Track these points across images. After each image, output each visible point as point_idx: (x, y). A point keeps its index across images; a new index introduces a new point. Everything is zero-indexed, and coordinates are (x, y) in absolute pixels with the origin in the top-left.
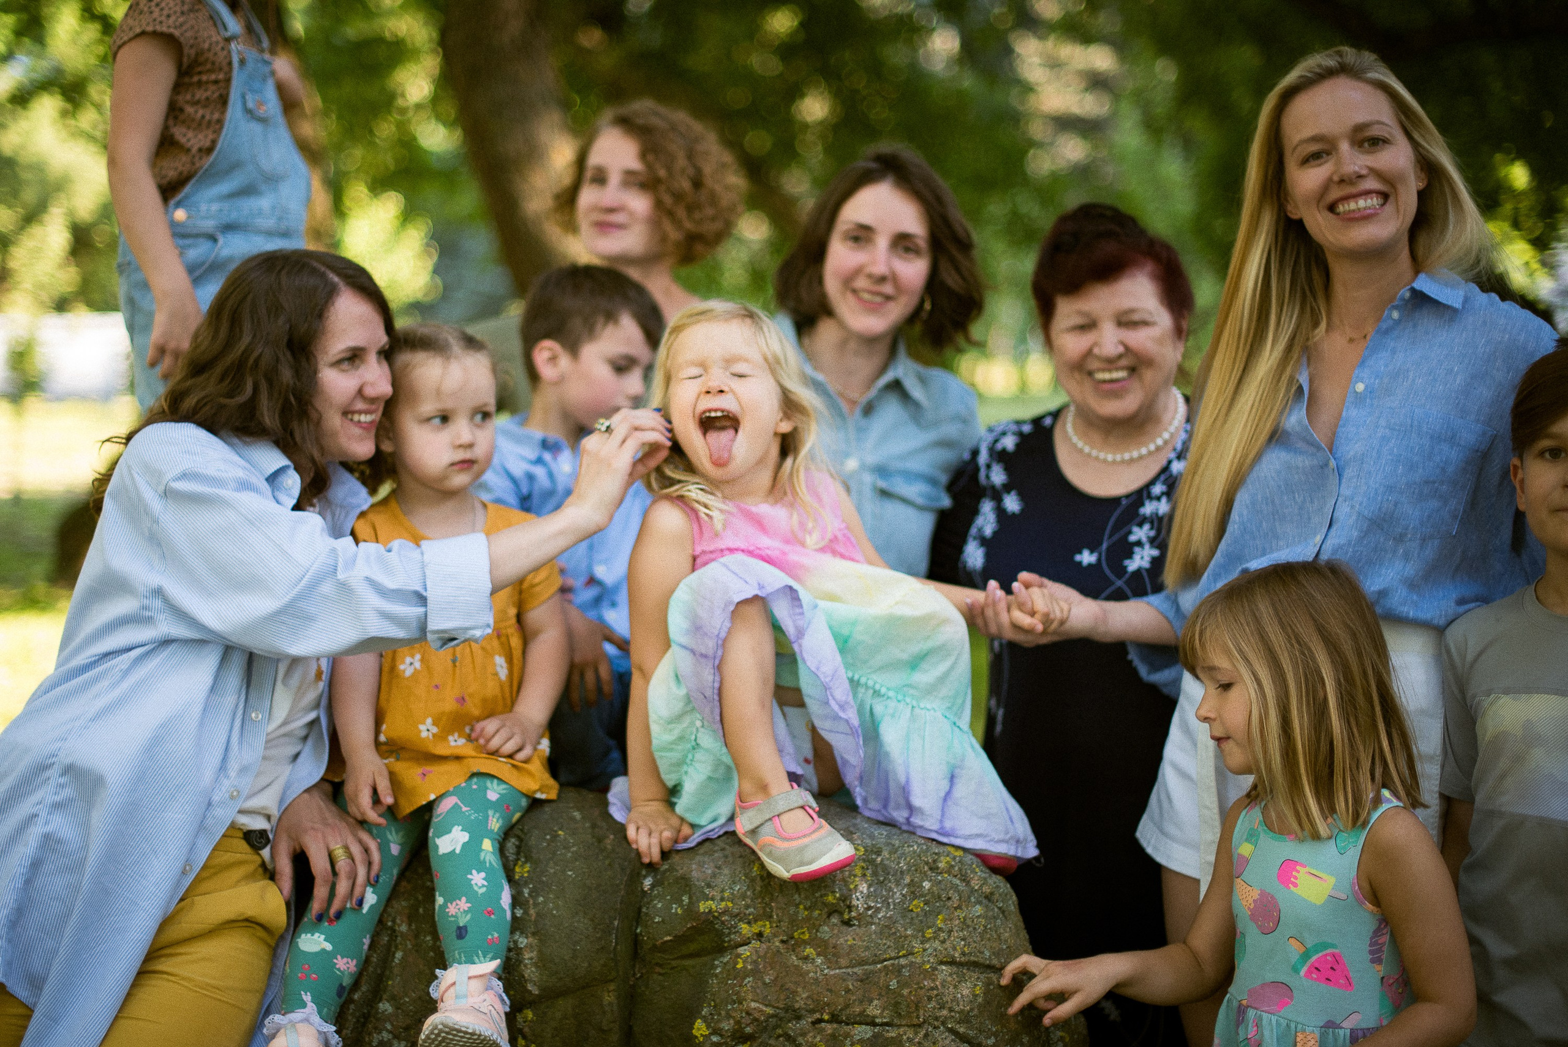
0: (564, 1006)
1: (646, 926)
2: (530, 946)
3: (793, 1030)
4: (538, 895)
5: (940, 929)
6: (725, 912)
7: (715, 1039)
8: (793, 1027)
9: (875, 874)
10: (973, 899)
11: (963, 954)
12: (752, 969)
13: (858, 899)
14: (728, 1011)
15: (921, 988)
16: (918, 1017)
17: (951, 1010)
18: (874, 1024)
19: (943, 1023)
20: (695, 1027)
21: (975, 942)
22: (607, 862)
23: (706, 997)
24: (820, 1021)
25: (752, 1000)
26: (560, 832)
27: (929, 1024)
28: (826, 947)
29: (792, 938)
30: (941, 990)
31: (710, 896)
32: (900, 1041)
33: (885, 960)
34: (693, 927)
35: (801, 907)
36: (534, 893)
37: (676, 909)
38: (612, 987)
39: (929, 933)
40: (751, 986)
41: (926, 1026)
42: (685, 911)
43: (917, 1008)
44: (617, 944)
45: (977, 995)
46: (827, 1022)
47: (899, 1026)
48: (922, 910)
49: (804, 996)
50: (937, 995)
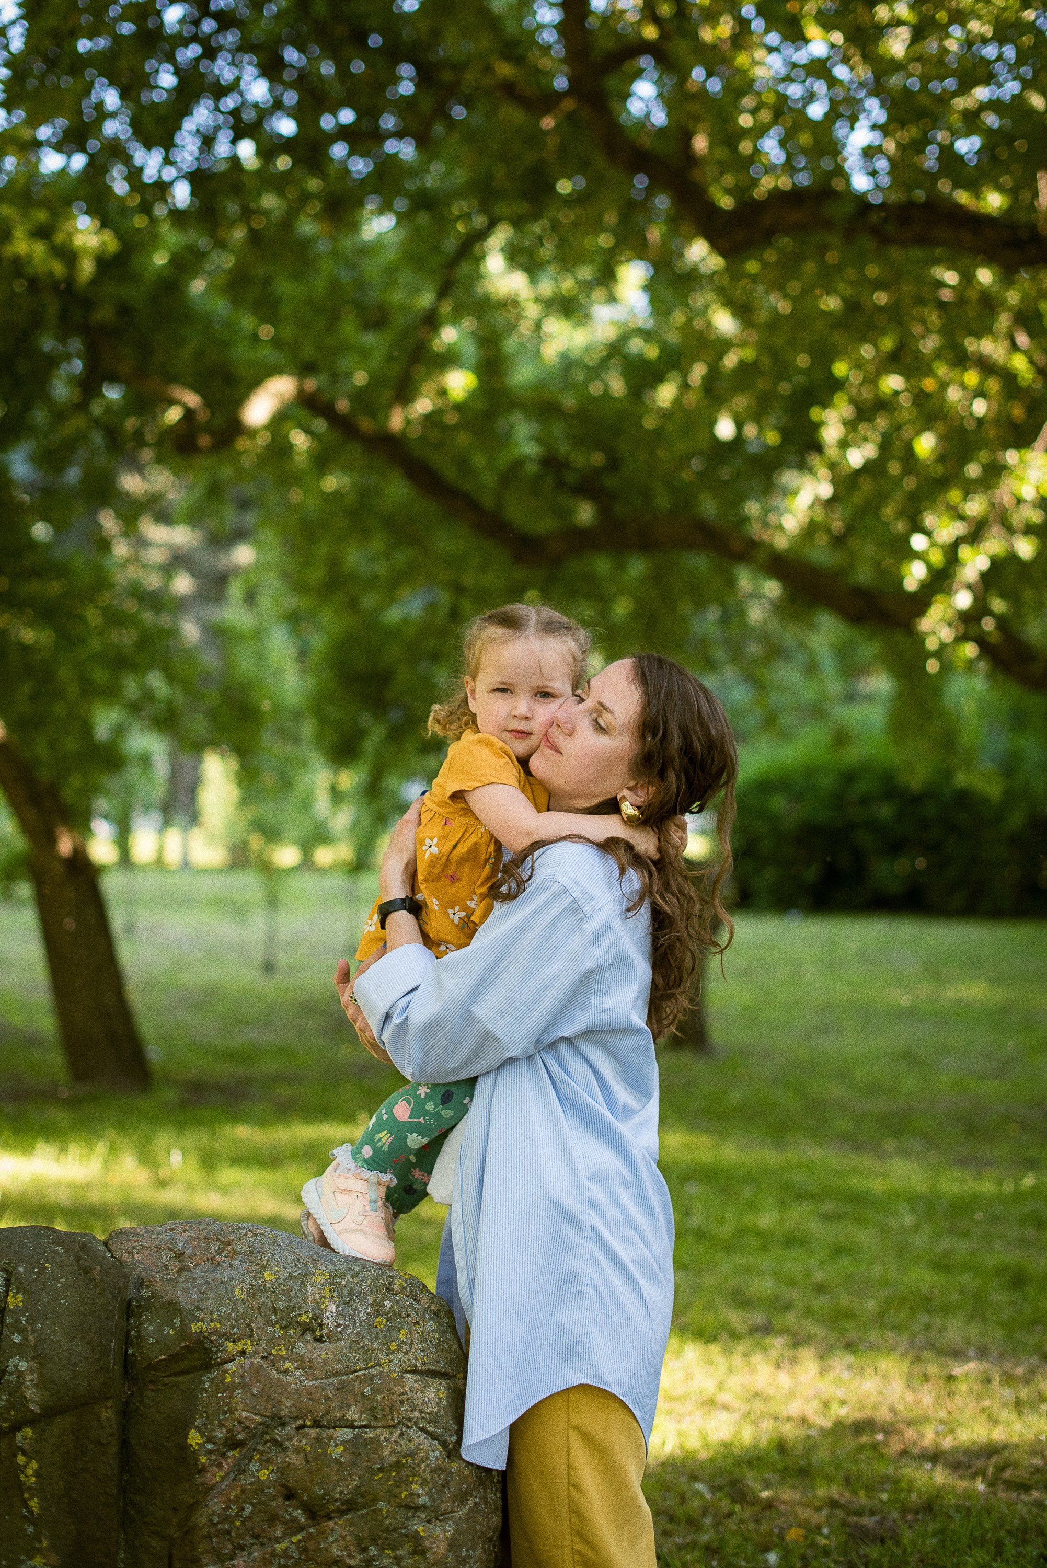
0: (61, 1424)
1: (140, 1347)
2: (30, 1370)
3: (280, 1435)
4: (35, 1323)
5: (403, 1342)
6: (215, 1332)
7: (209, 1446)
8: (279, 1434)
9: (340, 1296)
10: (427, 1316)
11: (424, 1364)
12: (239, 1383)
13: (328, 1318)
14: (220, 1421)
15: (393, 1394)
16: (393, 1419)
17: (421, 1411)
18: (353, 1427)
19: (416, 1424)
20: (190, 1437)
21: (432, 1353)
22: (98, 1290)
23: (198, 1409)
24: (303, 1426)
25: (243, 1410)
26: (47, 1265)
27: (403, 1424)
28: (303, 1362)
29: (271, 1354)
30: (410, 1395)
31: (200, 1318)
32: (379, 1441)
33: (356, 1371)
34: (186, 1347)
35: (278, 1326)
36: (32, 1320)
37: (168, 1331)
38: (110, 1404)
39: (393, 1346)
40: (242, 1398)
41: (400, 1426)
42: (177, 1333)
43: (391, 1411)
44: (114, 1364)
45: (441, 1398)
46: (310, 1427)
47: (375, 1428)
48: (386, 1326)
49: (289, 1404)
50: (408, 1399)
